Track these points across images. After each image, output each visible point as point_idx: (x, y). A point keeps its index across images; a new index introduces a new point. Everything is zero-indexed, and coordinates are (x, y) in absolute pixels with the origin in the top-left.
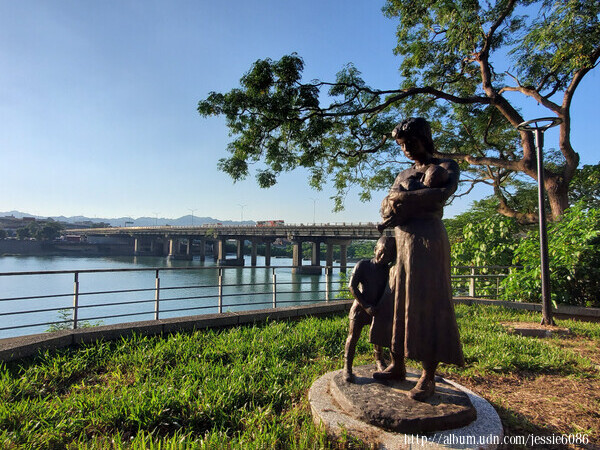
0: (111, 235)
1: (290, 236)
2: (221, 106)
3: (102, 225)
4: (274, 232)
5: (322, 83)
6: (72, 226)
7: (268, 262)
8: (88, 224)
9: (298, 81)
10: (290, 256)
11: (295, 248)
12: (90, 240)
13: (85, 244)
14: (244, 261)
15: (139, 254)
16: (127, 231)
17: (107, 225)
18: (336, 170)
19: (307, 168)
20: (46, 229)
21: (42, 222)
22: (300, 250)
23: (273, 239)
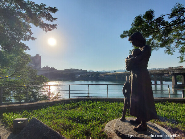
0: (111, 75)
1: (170, 73)
2: (127, 34)
3: (109, 72)
4: (163, 72)
5: (164, 15)
6: (102, 73)
7: (162, 83)
8: (105, 72)
9: (154, 18)
10: (171, 80)
11: (173, 77)
12: (106, 77)
13: (104, 78)
14: (151, 82)
15: (118, 80)
16: (114, 74)
17: (110, 73)
18: (181, 46)
19: (163, 48)
20: (96, 74)
21: (96, 72)
22: (175, 78)
23: (163, 74)
